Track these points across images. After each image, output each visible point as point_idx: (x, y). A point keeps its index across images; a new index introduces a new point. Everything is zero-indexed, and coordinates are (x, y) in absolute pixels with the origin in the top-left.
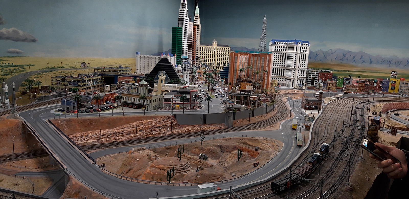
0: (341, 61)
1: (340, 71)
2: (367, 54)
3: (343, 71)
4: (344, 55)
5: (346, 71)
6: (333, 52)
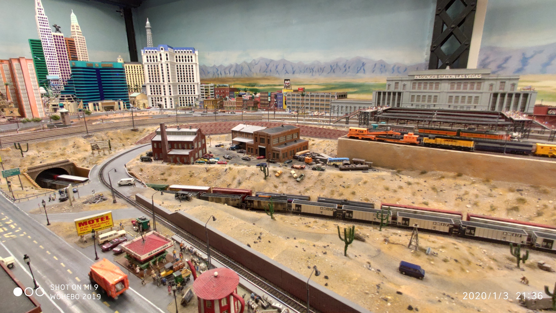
0: (265, 73)
1: (265, 86)
2: (289, 62)
3: (269, 85)
4: (267, 65)
5: (271, 85)
6: (257, 63)
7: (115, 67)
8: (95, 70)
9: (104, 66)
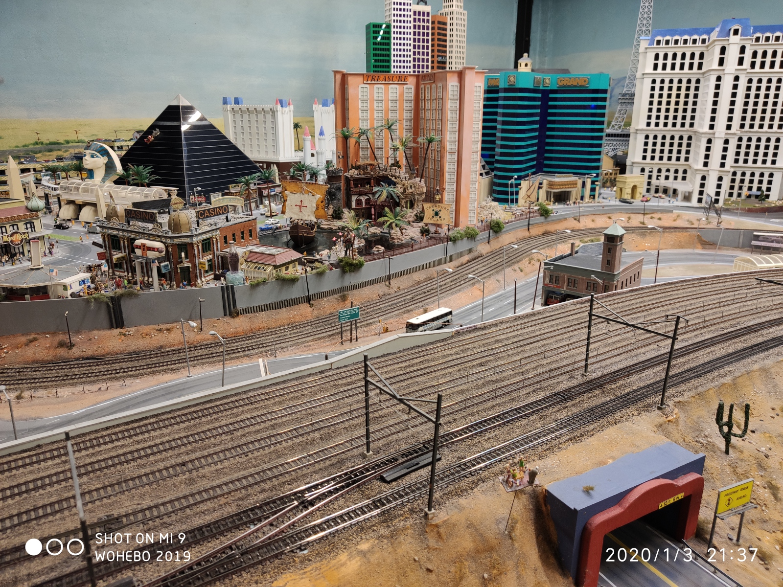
7: (592, 86)
8: (540, 95)
9: (565, 83)
